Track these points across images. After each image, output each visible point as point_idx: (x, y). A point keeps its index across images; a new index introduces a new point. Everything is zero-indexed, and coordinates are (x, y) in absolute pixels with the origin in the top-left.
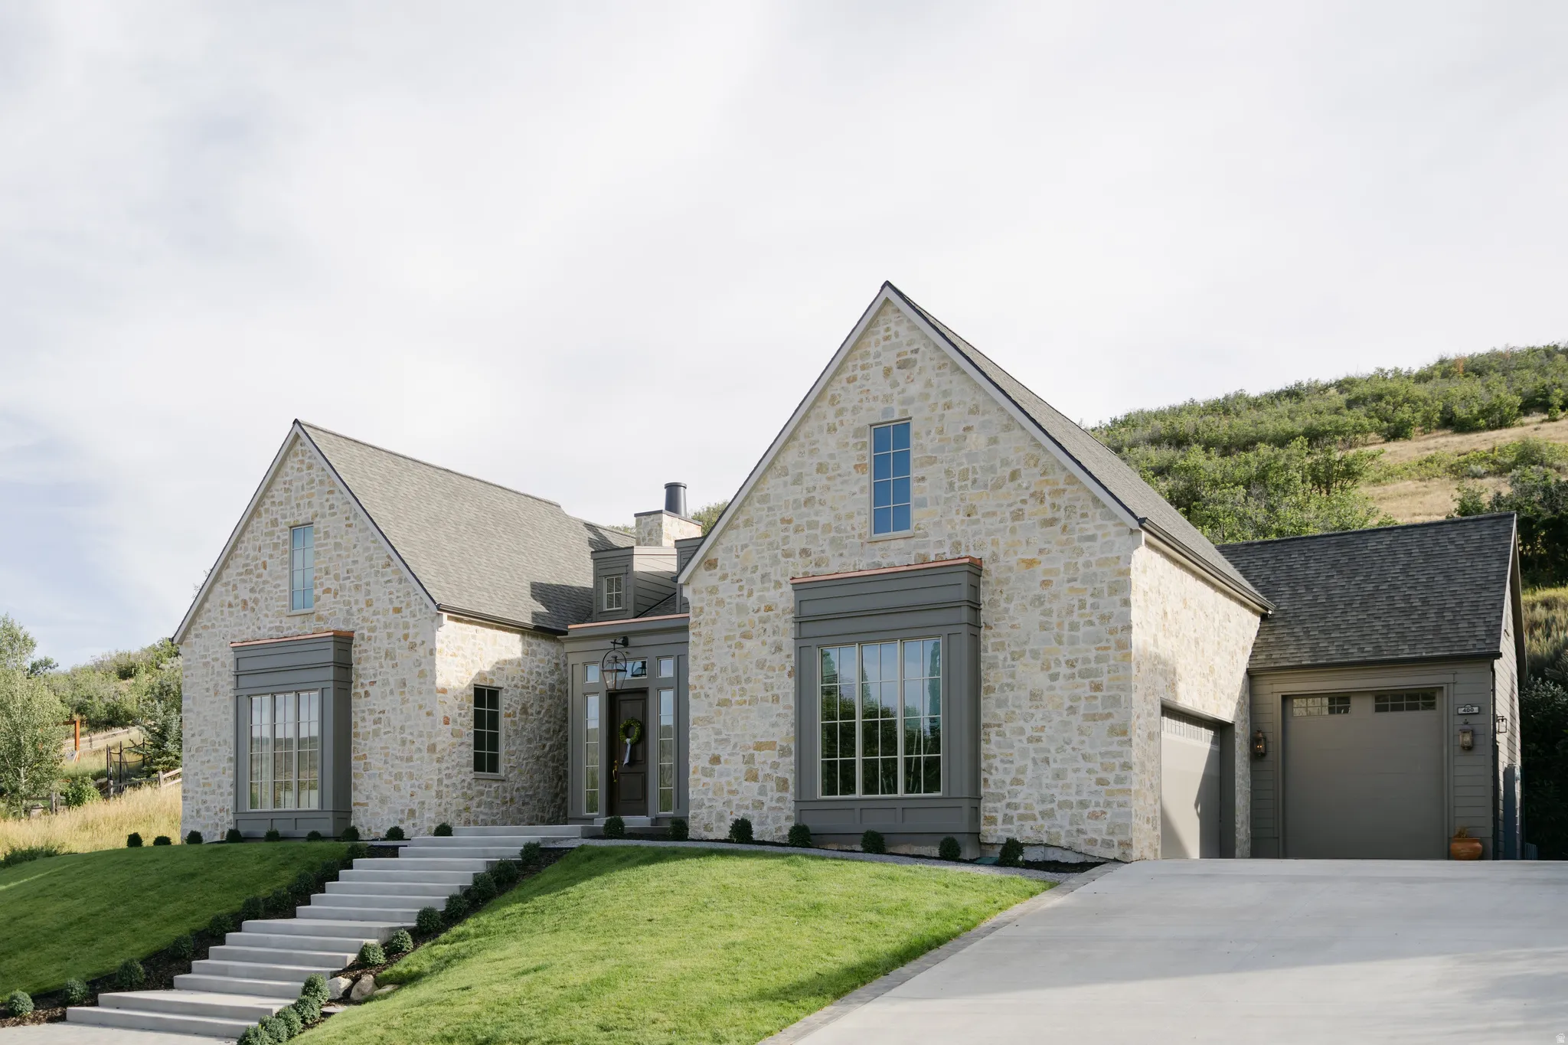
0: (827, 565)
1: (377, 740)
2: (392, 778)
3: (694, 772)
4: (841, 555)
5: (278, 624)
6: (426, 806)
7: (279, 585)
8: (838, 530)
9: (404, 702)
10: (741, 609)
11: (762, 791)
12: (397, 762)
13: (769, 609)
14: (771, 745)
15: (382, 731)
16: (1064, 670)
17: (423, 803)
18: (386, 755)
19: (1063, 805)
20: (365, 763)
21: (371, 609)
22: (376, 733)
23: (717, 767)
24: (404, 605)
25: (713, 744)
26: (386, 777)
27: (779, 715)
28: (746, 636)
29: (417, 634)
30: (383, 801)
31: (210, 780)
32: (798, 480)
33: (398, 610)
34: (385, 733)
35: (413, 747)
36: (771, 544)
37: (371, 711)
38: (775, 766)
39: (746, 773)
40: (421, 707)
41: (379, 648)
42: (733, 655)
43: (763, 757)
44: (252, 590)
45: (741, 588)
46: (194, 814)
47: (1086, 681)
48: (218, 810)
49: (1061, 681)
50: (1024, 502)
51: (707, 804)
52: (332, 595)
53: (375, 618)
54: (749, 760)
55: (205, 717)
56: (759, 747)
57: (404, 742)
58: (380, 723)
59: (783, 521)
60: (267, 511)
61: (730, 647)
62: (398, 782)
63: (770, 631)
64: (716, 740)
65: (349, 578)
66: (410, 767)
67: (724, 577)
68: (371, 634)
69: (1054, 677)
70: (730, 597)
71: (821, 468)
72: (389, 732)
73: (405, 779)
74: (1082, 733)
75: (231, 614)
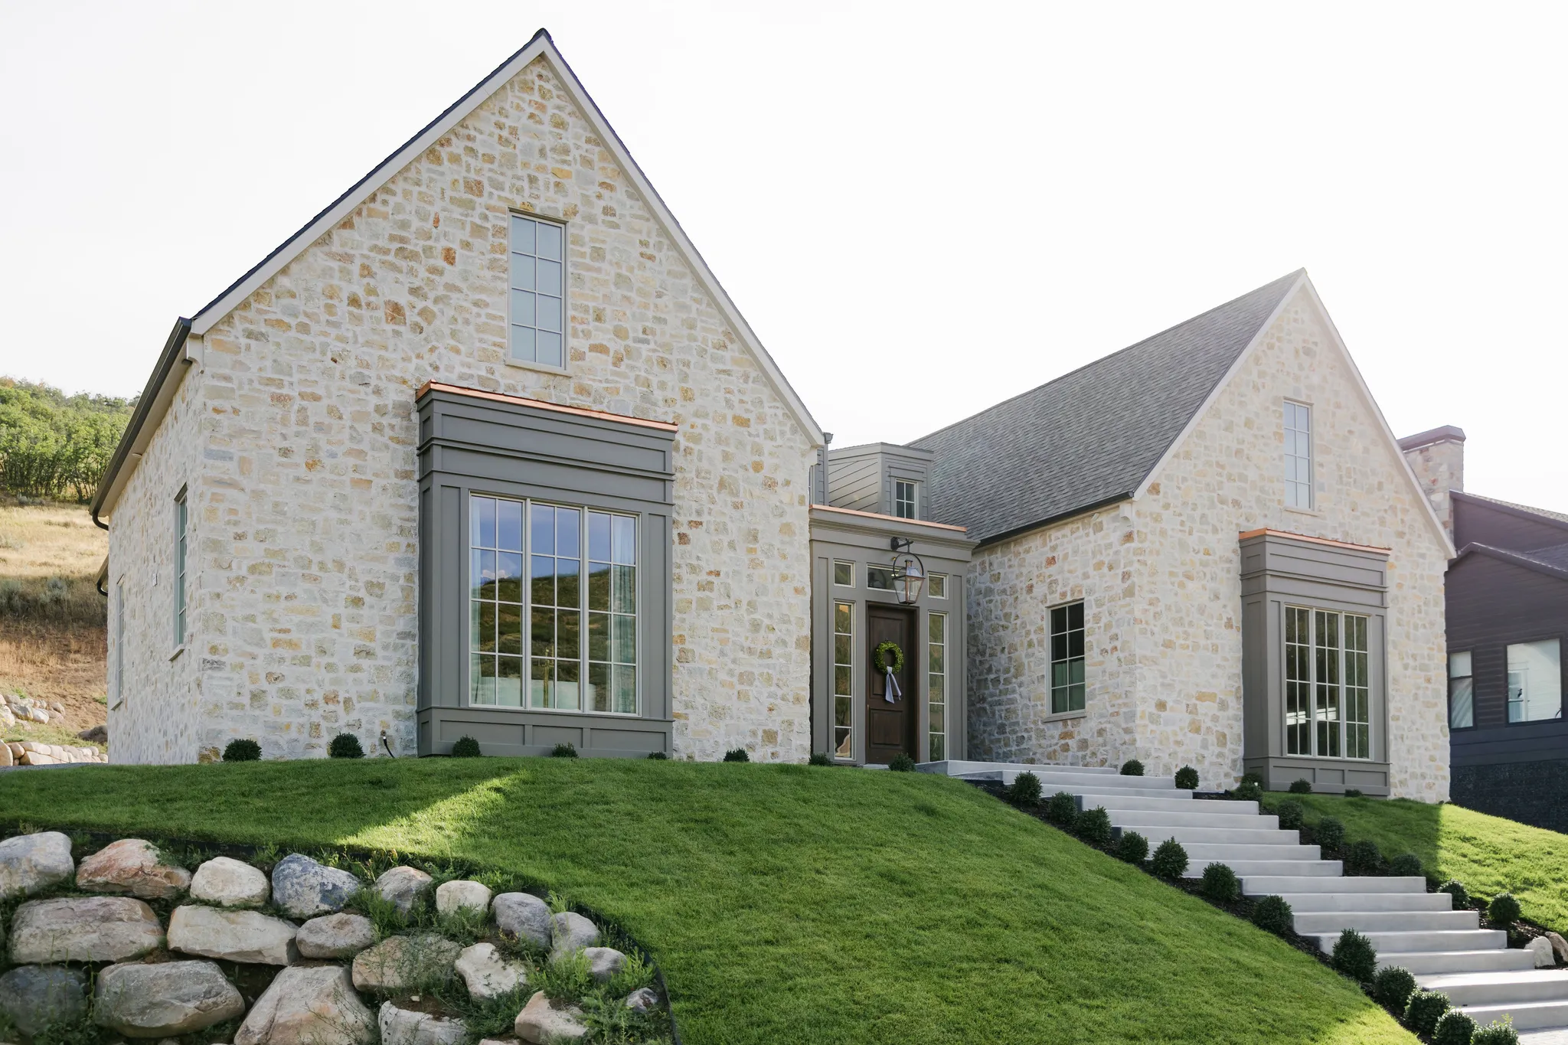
0: (1255, 522)
1: (705, 615)
2: (735, 680)
3: (1141, 717)
4: (1266, 516)
5: (483, 373)
6: (796, 728)
7: (487, 305)
8: (1262, 490)
9: (755, 564)
10: (1182, 545)
11: (1205, 746)
12: (741, 655)
13: (1207, 553)
14: (1212, 697)
15: (715, 603)
16: (1411, 662)
17: (790, 723)
18: (724, 642)
19: (1413, 776)
20: (682, 651)
21: (691, 407)
22: (704, 606)
23: (1163, 714)
24: (752, 417)
25: (1159, 688)
26: (723, 676)
27: (1218, 666)
28: (1189, 577)
29: (776, 468)
30: (717, 713)
31: (294, 636)
32: (1229, 427)
33: (742, 422)
34: (721, 608)
35: (772, 637)
36: (1208, 485)
37: (693, 569)
38: (1215, 719)
39: (1190, 724)
40: (784, 578)
41: (708, 472)
42: (1176, 594)
43: (1207, 709)
44: (414, 291)
45: (1182, 523)
46: (246, 700)
47: (1423, 673)
48: (318, 696)
49: (1409, 672)
50: (1386, 511)
51: (1154, 754)
52: (610, 359)
53: (699, 422)
54: (1191, 710)
55: (276, 504)
56: (1201, 697)
57: (756, 626)
58: (711, 590)
59: (1218, 464)
60: (455, 159)
61: (1173, 584)
62: (745, 687)
63: (1208, 576)
64: (1163, 685)
65: (647, 342)
66: (768, 666)
67: (1167, 506)
68: (691, 445)
69: (1406, 667)
70: (1173, 529)
71: (1248, 423)
72: (726, 606)
73: (756, 683)
74: (1421, 717)
75: (358, 319)
